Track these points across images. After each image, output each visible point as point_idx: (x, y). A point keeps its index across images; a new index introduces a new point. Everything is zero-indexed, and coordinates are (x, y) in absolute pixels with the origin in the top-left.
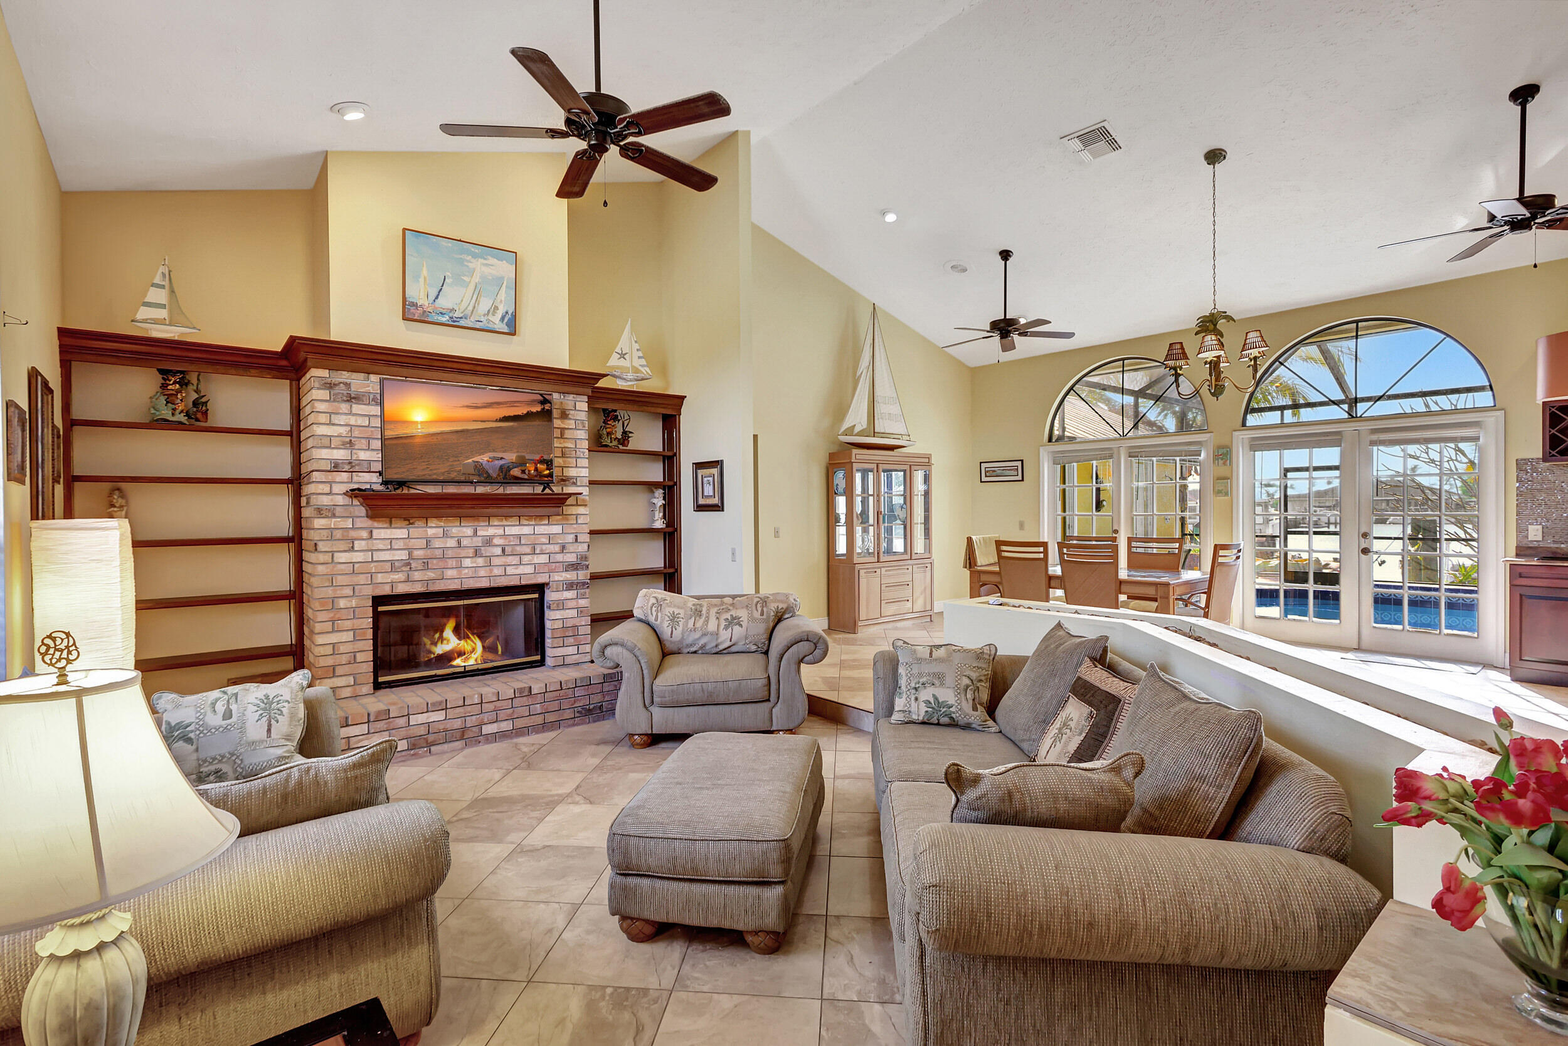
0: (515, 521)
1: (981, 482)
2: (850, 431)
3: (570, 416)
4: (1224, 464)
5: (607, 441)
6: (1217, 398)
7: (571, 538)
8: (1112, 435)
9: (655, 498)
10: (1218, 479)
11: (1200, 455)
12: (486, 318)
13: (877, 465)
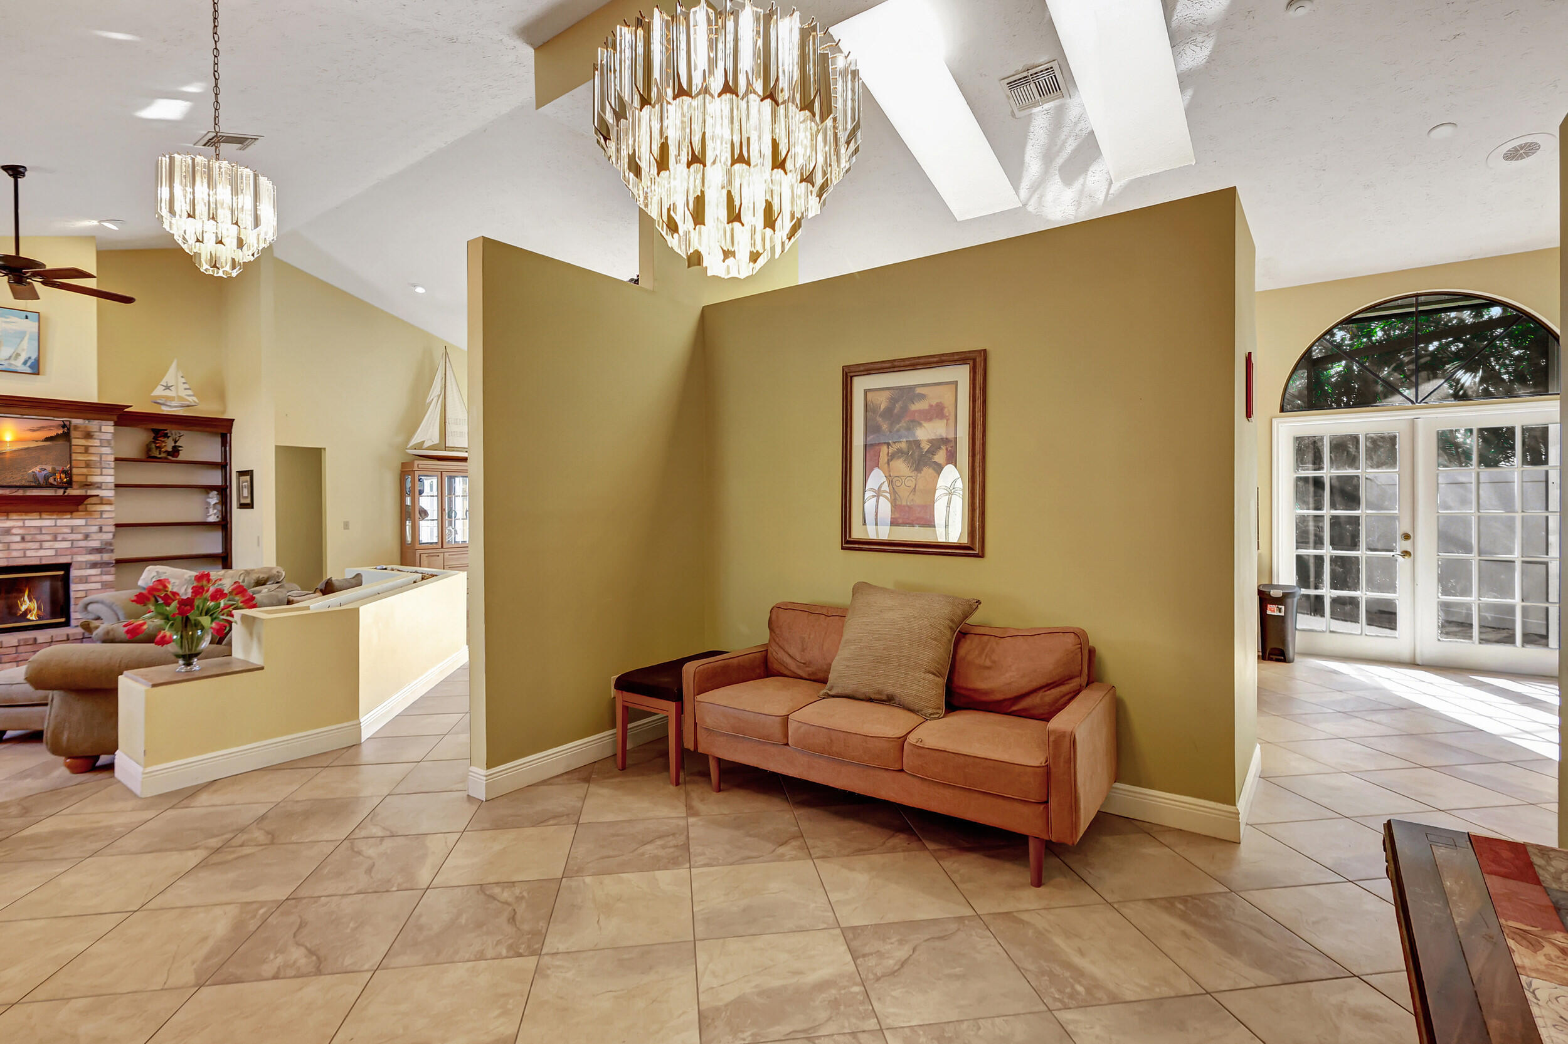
0: (36, 515)
2: (420, 446)
3: (95, 437)
5: (156, 453)
7: (95, 529)
9: (210, 498)
12: (8, 362)
13: (442, 472)
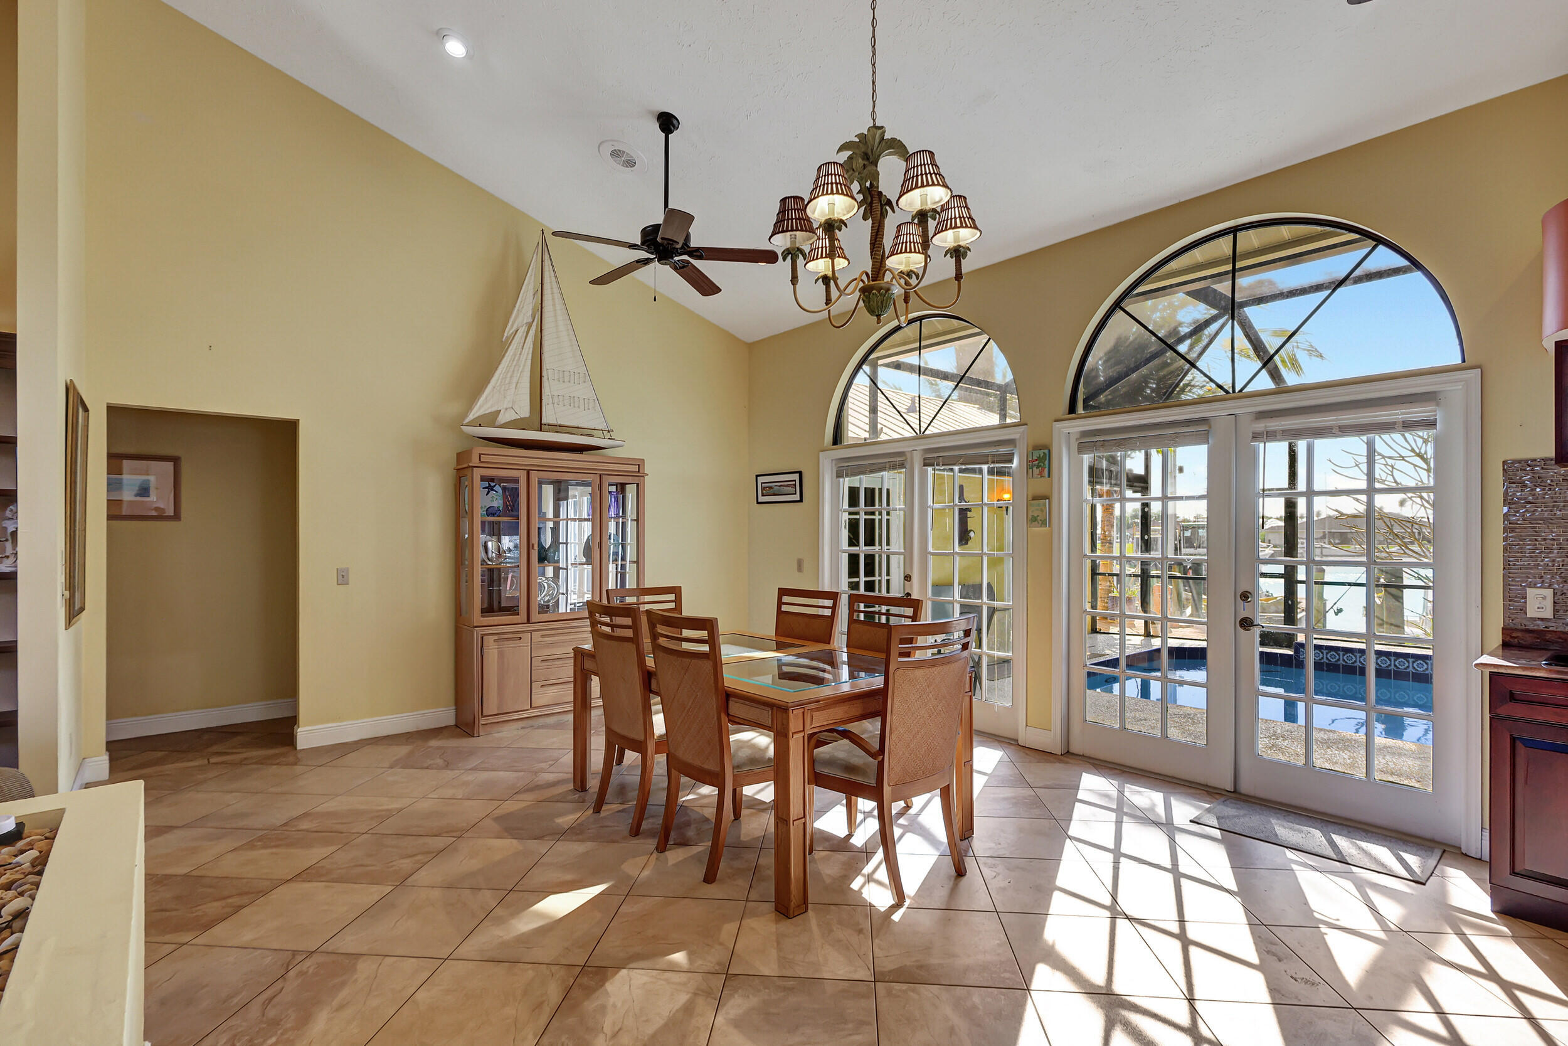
1: (758, 503)
2: (490, 419)
4: (1041, 474)
6: (878, 316)
8: (909, 433)
10: (1034, 498)
11: (1011, 461)
13: (528, 472)
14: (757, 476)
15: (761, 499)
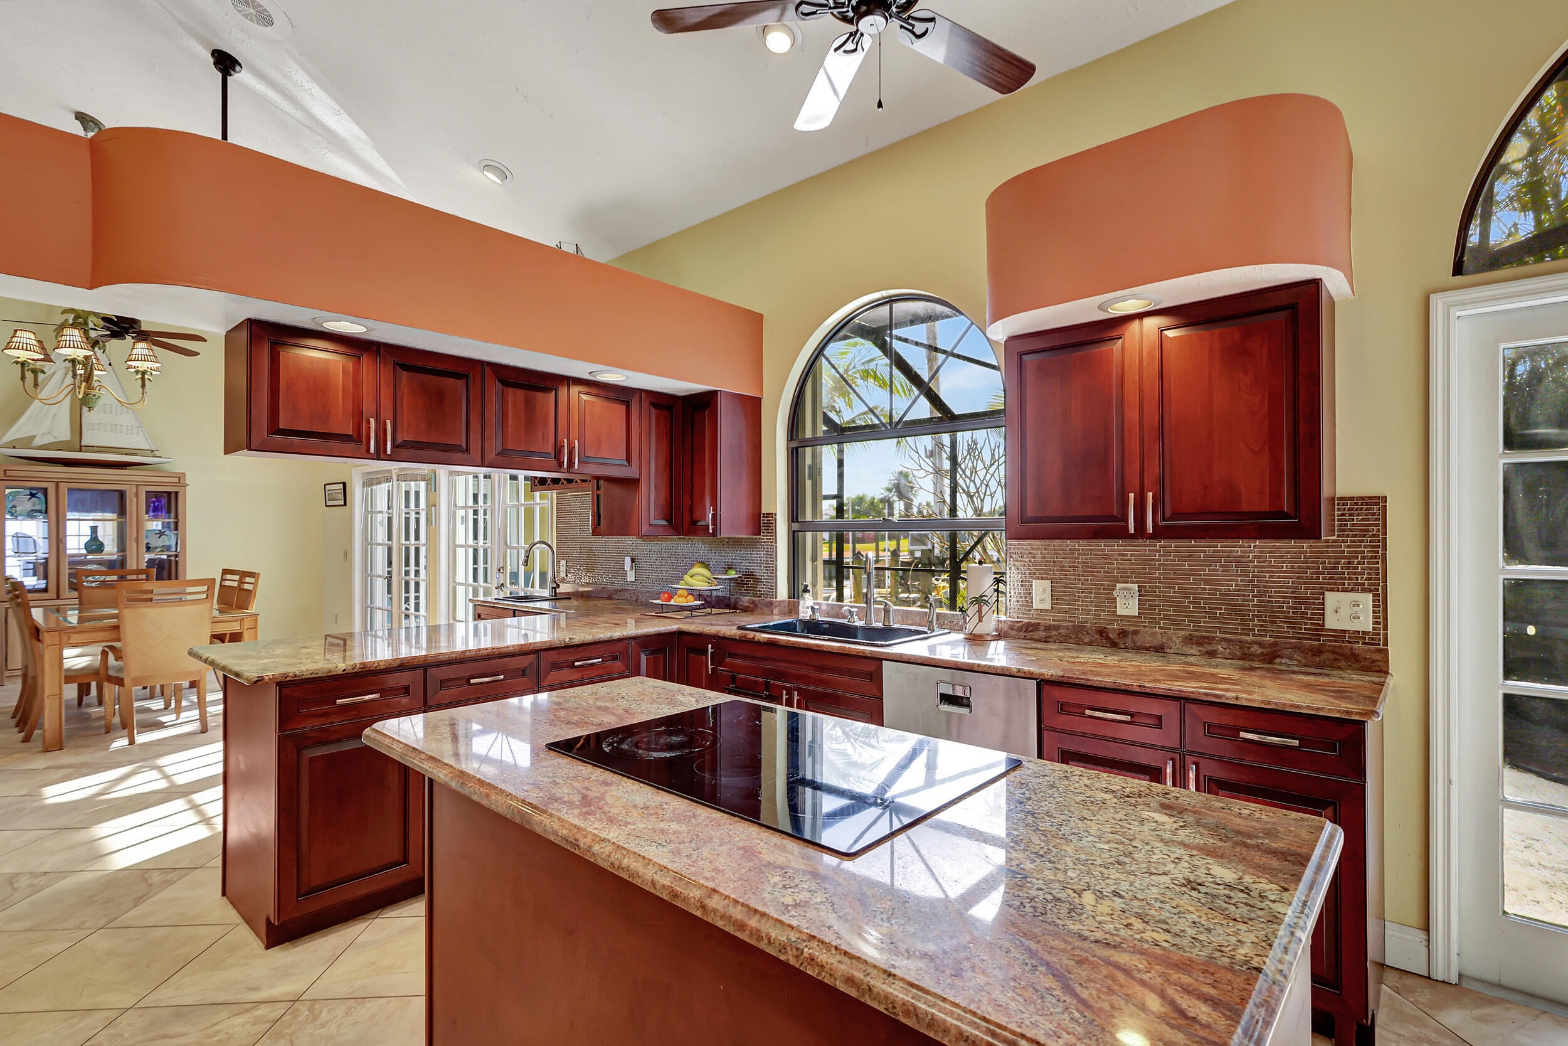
1: (326, 506)
13: (57, 483)
14: (325, 485)
15: (329, 503)
